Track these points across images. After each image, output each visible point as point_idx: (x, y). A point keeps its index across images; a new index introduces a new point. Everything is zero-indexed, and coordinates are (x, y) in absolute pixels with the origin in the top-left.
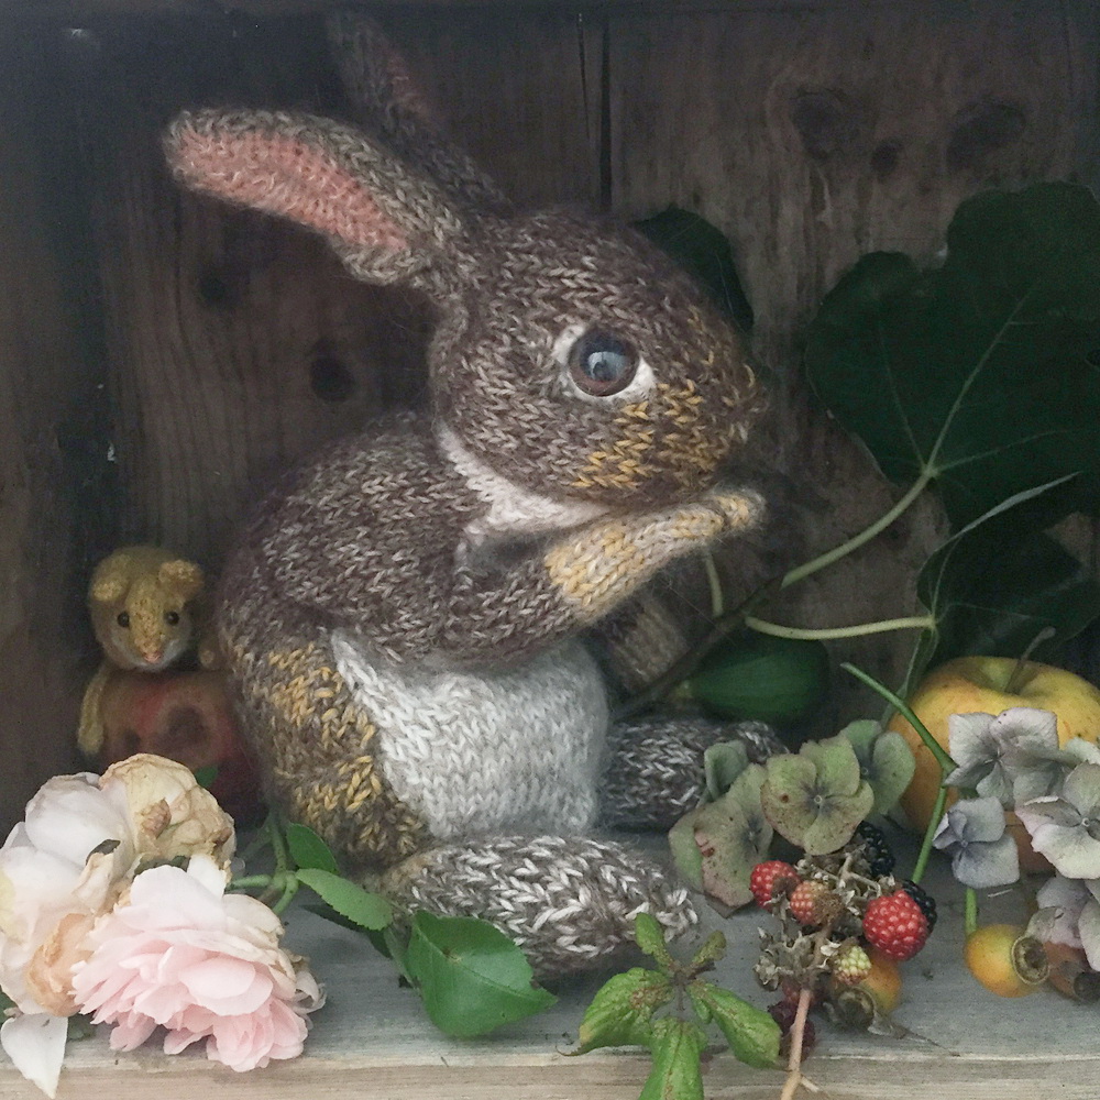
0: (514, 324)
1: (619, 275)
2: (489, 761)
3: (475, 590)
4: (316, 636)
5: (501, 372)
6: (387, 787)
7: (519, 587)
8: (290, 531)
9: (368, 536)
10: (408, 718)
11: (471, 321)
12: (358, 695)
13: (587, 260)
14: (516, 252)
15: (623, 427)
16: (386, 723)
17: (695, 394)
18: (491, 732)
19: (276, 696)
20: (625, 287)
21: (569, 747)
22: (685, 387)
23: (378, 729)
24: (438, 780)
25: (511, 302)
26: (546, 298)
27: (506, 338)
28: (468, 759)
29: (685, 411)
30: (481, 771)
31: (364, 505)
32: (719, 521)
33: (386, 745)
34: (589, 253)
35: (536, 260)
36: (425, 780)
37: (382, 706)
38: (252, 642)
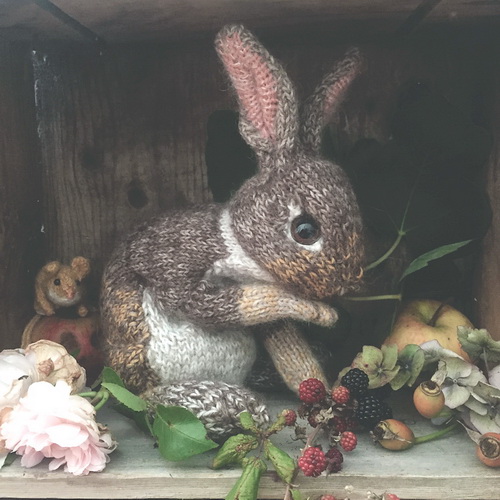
0: (281, 194)
1: (333, 204)
2: (194, 362)
3: (205, 292)
4: (137, 288)
5: (264, 209)
6: (146, 360)
7: (223, 297)
8: (144, 241)
9: (172, 252)
10: (165, 334)
11: (267, 182)
12: (147, 319)
13: (324, 190)
14: (301, 170)
15: (298, 257)
16: (155, 333)
17: (333, 265)
18: (199, 349)
19: (114, 309)
20: (332, 210)
21: (232, 366)
22: (330, 260)
23: (151, 335)
24: (169, 364)
25: (285, 185)
26: (300, 194)
27: (274, 197)
28: (185, 359)
29: (325, 268)
30: (189, 366)
31: (178, 239)
32: (316, 315)
33: (152, 343)
34: (327, 188)
35: (306, 177)
36: (164, 362)
37: (155, 326)
38: (112, 283)
